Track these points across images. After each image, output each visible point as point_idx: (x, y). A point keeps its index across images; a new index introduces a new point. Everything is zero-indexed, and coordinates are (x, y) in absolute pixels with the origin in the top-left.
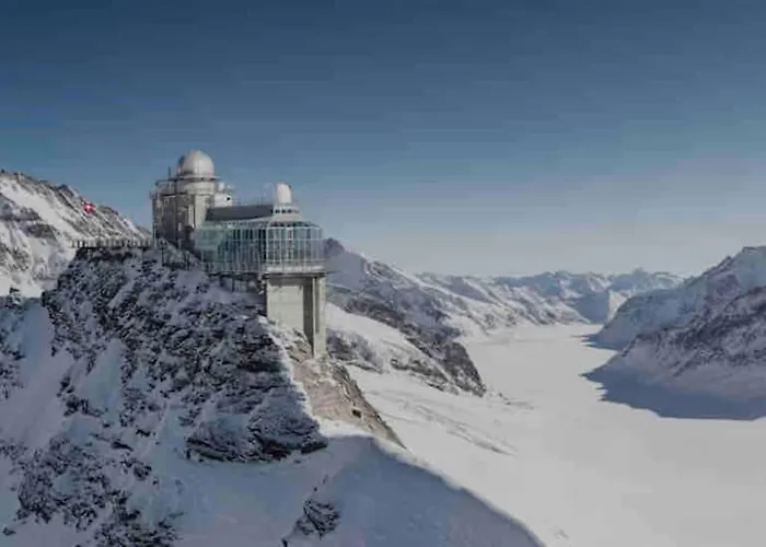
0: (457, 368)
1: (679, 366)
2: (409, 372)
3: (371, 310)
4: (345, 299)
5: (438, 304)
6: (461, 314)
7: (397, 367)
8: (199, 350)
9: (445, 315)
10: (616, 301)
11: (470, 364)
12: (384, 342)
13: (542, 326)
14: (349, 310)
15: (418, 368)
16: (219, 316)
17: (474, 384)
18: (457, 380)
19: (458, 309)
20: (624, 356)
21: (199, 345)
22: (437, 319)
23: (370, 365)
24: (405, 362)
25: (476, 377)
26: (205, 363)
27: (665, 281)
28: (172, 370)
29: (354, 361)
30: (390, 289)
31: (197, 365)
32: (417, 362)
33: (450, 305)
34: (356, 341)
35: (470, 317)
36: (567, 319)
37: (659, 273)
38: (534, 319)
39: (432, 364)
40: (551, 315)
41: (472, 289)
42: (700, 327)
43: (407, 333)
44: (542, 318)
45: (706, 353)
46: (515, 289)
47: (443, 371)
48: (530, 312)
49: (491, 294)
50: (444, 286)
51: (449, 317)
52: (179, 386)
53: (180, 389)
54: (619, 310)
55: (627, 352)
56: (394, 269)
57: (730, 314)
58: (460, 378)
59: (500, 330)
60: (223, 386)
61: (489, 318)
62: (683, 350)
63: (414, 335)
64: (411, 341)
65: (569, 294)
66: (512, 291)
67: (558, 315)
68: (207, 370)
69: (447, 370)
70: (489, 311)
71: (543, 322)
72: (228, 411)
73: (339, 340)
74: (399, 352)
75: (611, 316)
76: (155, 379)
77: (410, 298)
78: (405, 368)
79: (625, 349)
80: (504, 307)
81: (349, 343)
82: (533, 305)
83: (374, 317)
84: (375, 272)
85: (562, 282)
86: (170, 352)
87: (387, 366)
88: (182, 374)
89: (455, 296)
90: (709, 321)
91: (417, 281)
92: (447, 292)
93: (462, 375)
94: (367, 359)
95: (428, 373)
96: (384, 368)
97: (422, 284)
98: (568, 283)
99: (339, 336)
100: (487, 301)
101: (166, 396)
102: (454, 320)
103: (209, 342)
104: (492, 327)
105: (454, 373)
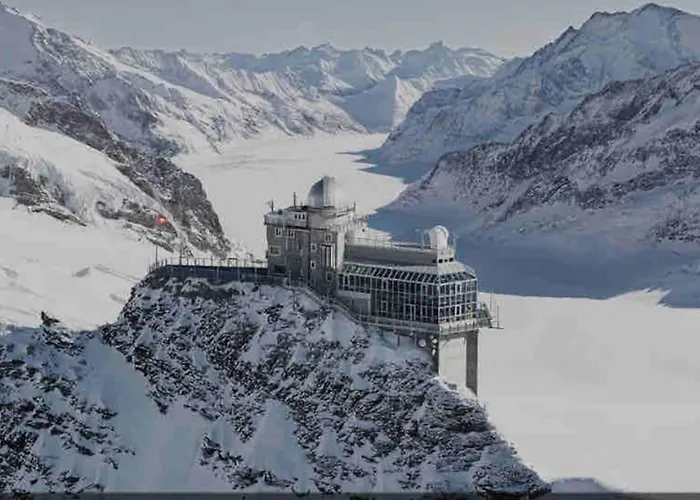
0: (190, 212)
1: (504, 208)
2: (123, 221)
3: (64, 122)
4: (25, 102)
5: (145, 101)
6: (179, 117)
7: (105, 215)
8: (398, 414)
9: (155, 120)
10: (407, 95)
11: (209, 207)
12: (85, 174)
13: (296, 136)
14: (32, 121)
15: (137, 216)
16: (415, 382)
17: (213, 240)
18: (189, 233)
19: (173, 108)
20: (423, 188)
21: (397, 409)
22: (145, 126)
23: (66, 212)
24: (117, 206)
25: (217, 228)
26: (408, 427)
27: (476, 63)
28: (370, 435)
29: (42, 206)
30: (75, 77)
31: (399, 429)
32: (134, 206)
33: (161, 101)
34: (45, 173)
35: (190, 120)
36: (332, 125)
37: (468, 50)
38: (282, 123)
39: (155, 208)
40: (309, 119)
41: (191, 74)
42: (534, 145)
43: (117, 158)
44: (297, 123)
45: (544, 187)
46: (257, 75)
47: (171, 220)
48: (277, 113)
49: (220, 83)
50: (152, 70)
51: (162, 124)
52: (384, 450)
53: (386, 454)
54: (412, 110)
55: (427, 182)
56: (78, 42)
57: (578, 125)
58: (194, 230)
59: (235, 145)
60: (436, 448)
61: (218, 121)
62: (508, 180)
63: (128, 161)
64: (124, 171)
65: (333, 83)
66: (251, 77)
67: (319, 118)
68: (414, 434)
69: (176, 217)
70: (219, 112)
71: (297, 130)
72: (448, 471)
73: (21, 171)
74: (107, 189)
75: (399, 121)
76: (352, 444)
77: (103, 90)
78: (117, 216)
79: (425, 178)
80: (239, 104)
81: (35, 177)
82: (282, 103)
83: (69, 133)
84: (52, 48)
85: (323, 63)
86: (361, 416)
87: (92, 213)
88: (382, 438)
89: (168, 85)
90: (548, 134)
91: (112, 60)
92: (156, 80)
93: (196, 226)
94: (62, 202)
95: (150, 223)
96: (88, 216)
97: (121, 68)
98: (331, 65)
99: (20, 165)
100: (214, 95)
101: (372, 461)
102: (168, 127)
103: (407, 407)
104: (222, 137)
105: (185, 223)
